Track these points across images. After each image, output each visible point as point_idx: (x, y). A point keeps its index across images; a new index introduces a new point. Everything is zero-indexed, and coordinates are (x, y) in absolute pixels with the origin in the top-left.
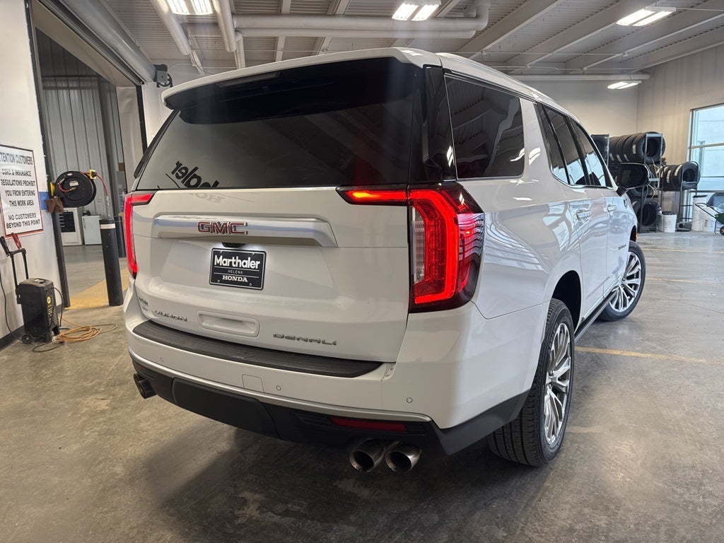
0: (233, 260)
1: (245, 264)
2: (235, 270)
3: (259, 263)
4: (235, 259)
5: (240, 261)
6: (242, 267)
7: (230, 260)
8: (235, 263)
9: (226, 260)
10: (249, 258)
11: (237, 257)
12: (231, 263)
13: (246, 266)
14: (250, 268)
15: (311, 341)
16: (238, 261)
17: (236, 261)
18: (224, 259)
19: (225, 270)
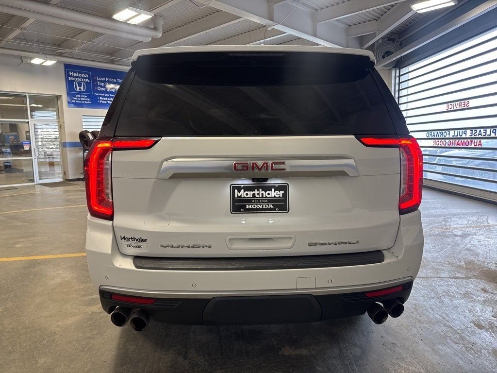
0: (256, 192)
1: (269, 194)
2: (259, 200)
3: (283, 192)
4: (258, 191)
5: (264, 192)
6: (266, 197)
7: (253, 192)
8: (258, 194)
9: (248, 193)
10: (273, 190)
11: (260, 190)
12: (254, 195)
13: (270, 196)
14: (275, 197)
15: (340, 244)
16: (261, 192)
17: (259, 193)
18: (246, 192)
19: (249, 201)
